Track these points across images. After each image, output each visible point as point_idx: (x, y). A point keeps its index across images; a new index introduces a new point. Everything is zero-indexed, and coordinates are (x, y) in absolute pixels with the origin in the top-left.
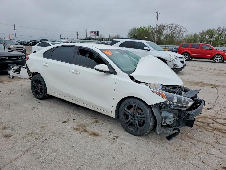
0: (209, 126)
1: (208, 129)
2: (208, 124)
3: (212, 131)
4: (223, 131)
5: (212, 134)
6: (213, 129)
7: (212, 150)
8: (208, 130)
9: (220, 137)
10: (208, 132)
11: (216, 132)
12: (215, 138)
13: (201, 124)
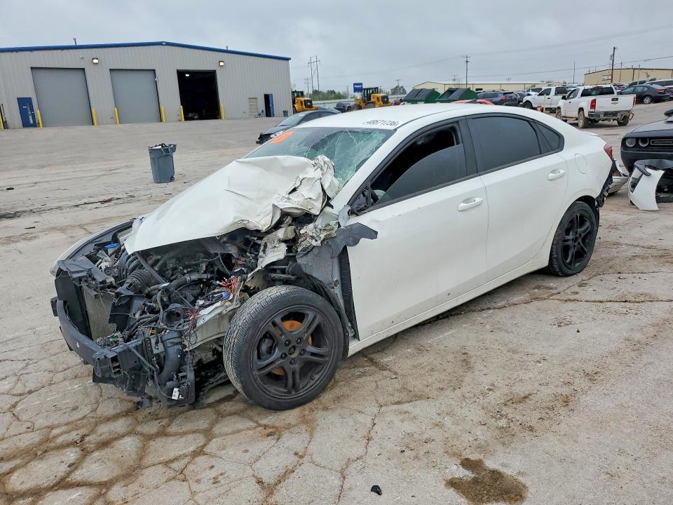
0: (74, 444)
1: (68, 432)
2: (85, 453)
3: (51, 435)
4: (18, 461)
5: (41, 422)
6: (52, 445)
7: (9, 384)
8: (64, 429)
9: (12, 431)
10: (56, 422)
11: (35, 437)
12: (24, 417)
13: (105, 430)
